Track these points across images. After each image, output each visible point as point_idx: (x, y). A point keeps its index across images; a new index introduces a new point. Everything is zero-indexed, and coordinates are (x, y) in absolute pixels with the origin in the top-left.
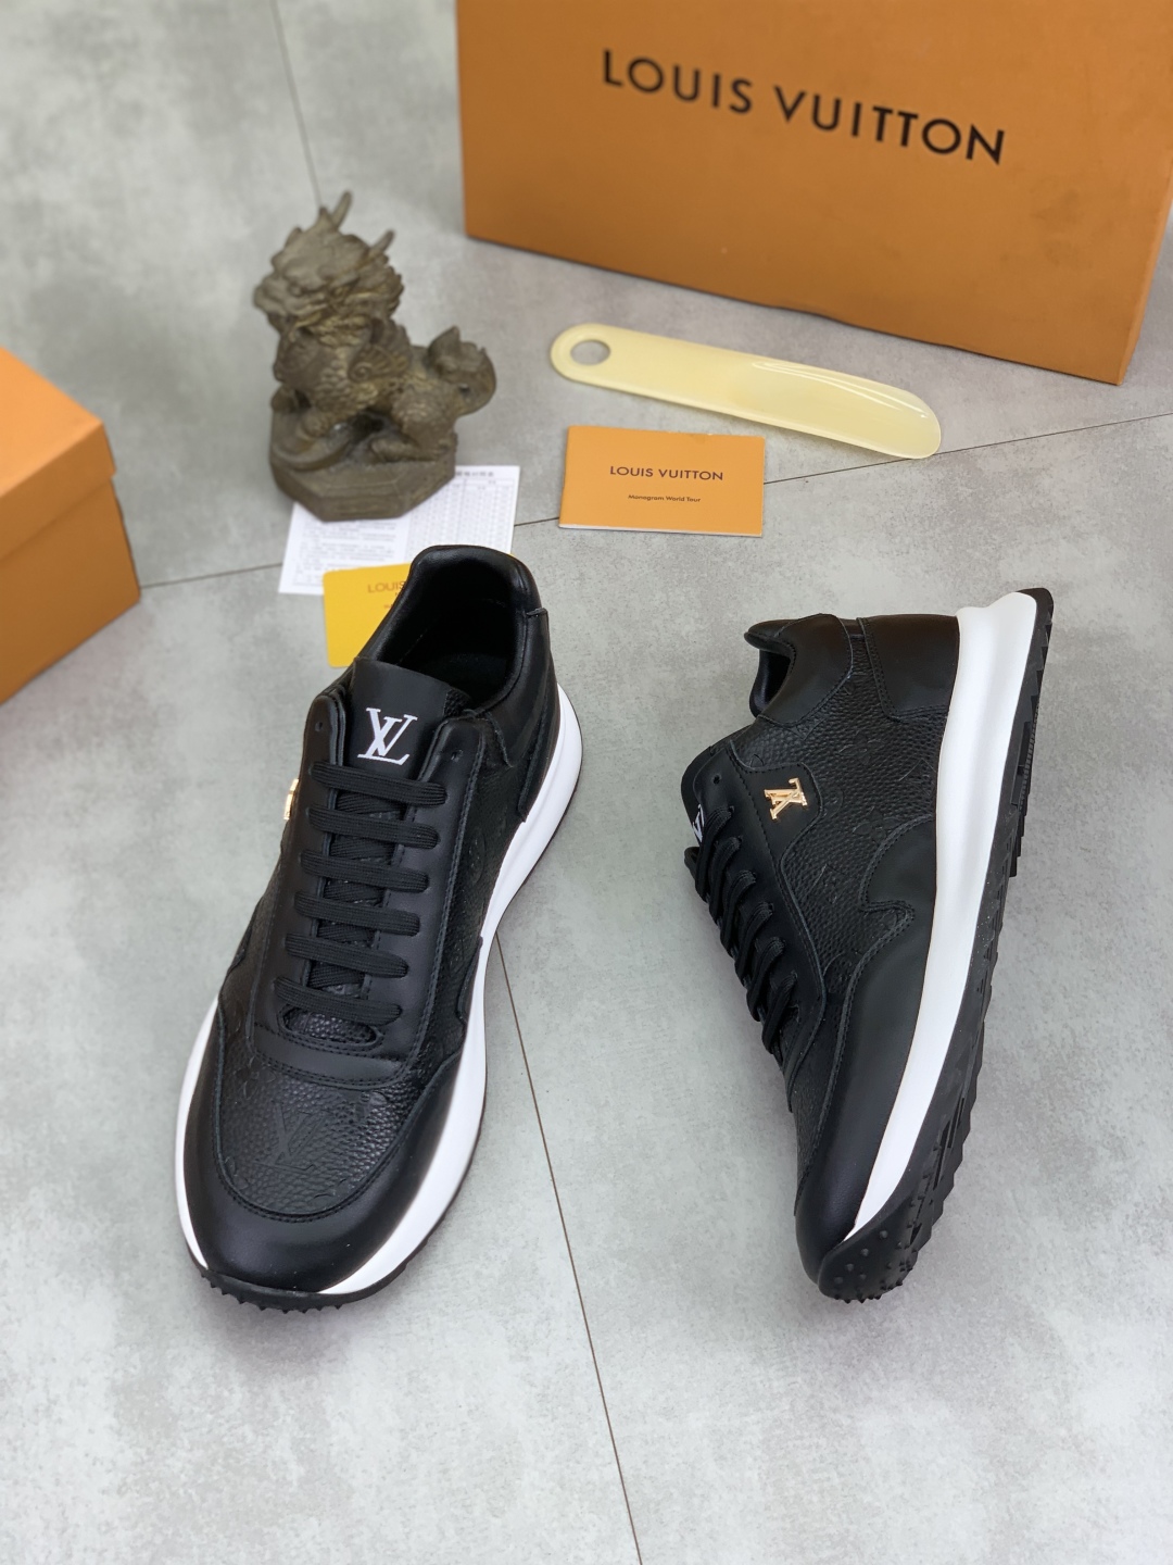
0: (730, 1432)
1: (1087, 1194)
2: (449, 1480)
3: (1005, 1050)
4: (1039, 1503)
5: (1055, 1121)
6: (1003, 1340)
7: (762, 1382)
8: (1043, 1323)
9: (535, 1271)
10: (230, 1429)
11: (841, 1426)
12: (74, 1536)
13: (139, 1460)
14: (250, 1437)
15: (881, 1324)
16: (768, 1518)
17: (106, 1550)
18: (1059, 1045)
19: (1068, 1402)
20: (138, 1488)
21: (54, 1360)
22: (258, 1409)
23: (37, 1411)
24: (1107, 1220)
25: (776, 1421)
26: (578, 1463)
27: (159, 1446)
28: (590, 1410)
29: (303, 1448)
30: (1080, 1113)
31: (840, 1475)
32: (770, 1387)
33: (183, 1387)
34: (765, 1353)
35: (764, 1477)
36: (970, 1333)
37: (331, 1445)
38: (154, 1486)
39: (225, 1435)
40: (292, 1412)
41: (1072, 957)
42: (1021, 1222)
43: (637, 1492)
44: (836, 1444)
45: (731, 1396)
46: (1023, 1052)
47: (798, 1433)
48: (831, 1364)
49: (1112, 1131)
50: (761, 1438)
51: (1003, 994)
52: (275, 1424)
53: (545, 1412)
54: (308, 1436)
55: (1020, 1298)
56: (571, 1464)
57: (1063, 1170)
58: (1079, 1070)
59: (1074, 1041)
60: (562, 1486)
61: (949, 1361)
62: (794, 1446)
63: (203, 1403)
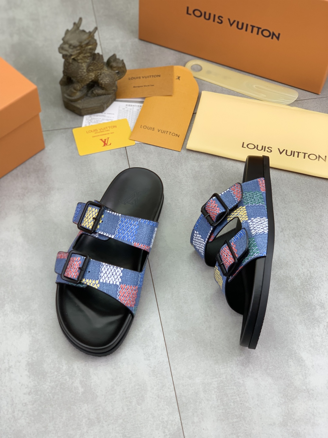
0: (208, 384)
1: (313, 319)
2: (125, 394)
3: (290, 276)
4: (297, 408)
5: (304, 297)
6: (288, 360)
7: (217, 369)
8: (300, 356)
9: (152, 334)
10: (62, 377)
11: (240, 383)
12: (16, 406)
13: (35, 385)
14: (68, 379)
15: (252, 354)
16: (218, 409)
17: (25, 411)
18: (306, 275)
19: (306, 378)
20: (34, 393)
21: (11, 355)
22: (70, 371)
23: (5, 369)
24: (319, 327)
25: (221, 381)
26: (163, 390)
27: (41, 381)
28: (167, 375)
29: (83, 383)
30: (312, 296)
31: (240, 398)
32: (220, 371)
33: (48, 364)
34: (219, 361)
35: (218, 397)
36: (278, 358)
37: (92, 383)
38: (39, 393)
39: (61, 379)
40: (80, 373)
41: (311, 250)
42: (293, 326)
43: (180, 400)
44: (238, 388)
45: (208, 373)
46: (296, 277)
47: (228, 385)
48: (238, 365)
49: (320, 301)
50: (217, 386)
51: (290, 260)
52: (75, 376)
53: (154, 375)
54: (85, 380)
55: (293, 348)
56: (161, 391)
57: (306, 312)
58: (312, 283)
59: (310, 275)
60: (158, 397)
61: (272, 366)
62: (226, 388)
63: (54, 369)
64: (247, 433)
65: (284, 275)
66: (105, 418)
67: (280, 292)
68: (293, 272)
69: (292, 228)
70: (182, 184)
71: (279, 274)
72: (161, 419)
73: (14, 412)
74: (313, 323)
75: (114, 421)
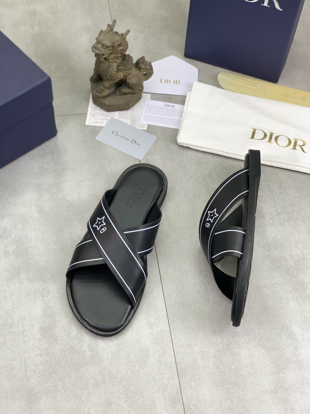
0: (205, 352)
1: (305, 297)
2: (130, 359)
3: (285, 257)
4: (287, 377)
5: (297, 276)
6: (280, 333)
7: (215, 340)
8: (291, 330)
9: (155, 305)
11: (235, 353)
12: (28, 367)
13: (47, 348)
14: (77, 343)
16: (215, 376)
17: (36, 371)
18: (299, 257)
19: (297, 351)
20: (46, 355)
21: (25, 319)
22: (79, 336)
23: (19, 333)
25: (218, 350)
26: (164, 357)
27: (52, 344)
29: (91, 347)
30: (304, 275)
31: (234, 366)
32: (217, 341)
33: (59, 329)
34: (216, 332)
35: (214, 365)
36: (271, 331)
38: (50, 355)
39: (70, 342)
40: (88, 338)
41: (304, 233)
42: (286, 302)
43: (180, 366)
44: (234, 357)
45: (206, 343)
46: (289, 258)
47: (224, 354)
48: (233, 336)
50: (214, 354)
51: (285, 242)
52: (84, 340)
53: (156, 343)
54: (92, 344)
55: (285, 323)
56: (163, 357)
57: (298, 290)
58: (304, 264)
59: (303, 256)
60: (160, 363)
61: (265, 338)
62: (222, 357)
63: (65, 333)
64: (241, 399)
65: (279, 255)
66: (110, 380)
67: (275, 271)
68: (287, 252)
69: (288, 213)
70: (186, 169)
71: (274, 255)
72: (161, 382)
73: (27, 372)
74: (305, 300)
75: (119, 383)
